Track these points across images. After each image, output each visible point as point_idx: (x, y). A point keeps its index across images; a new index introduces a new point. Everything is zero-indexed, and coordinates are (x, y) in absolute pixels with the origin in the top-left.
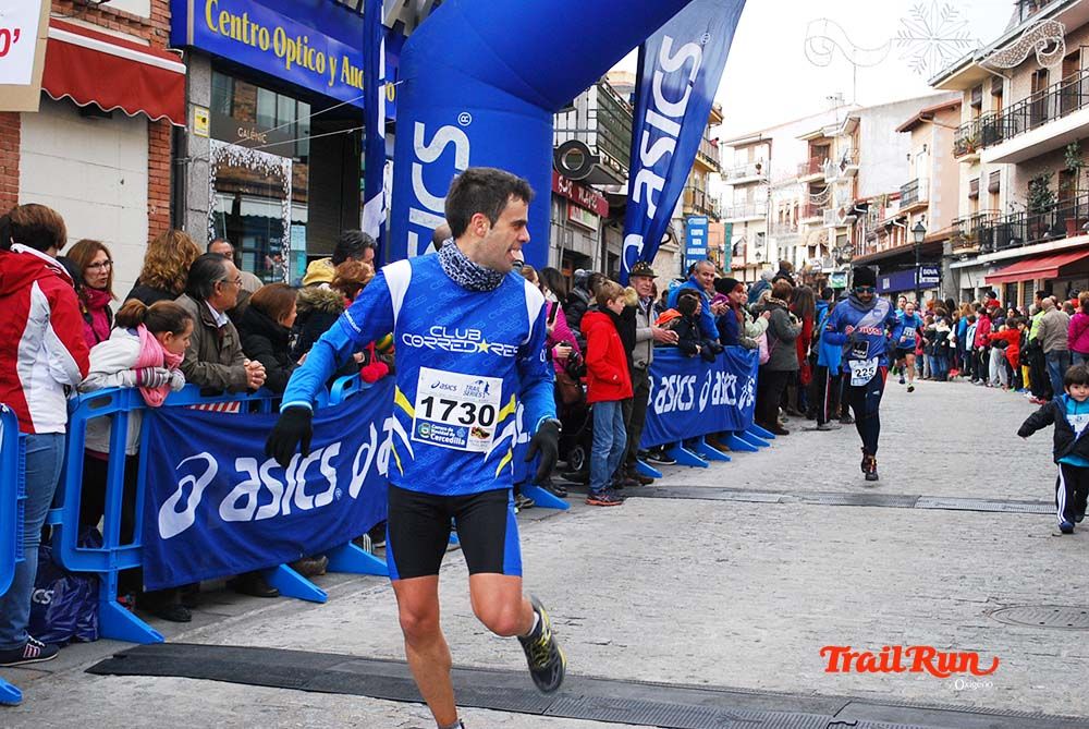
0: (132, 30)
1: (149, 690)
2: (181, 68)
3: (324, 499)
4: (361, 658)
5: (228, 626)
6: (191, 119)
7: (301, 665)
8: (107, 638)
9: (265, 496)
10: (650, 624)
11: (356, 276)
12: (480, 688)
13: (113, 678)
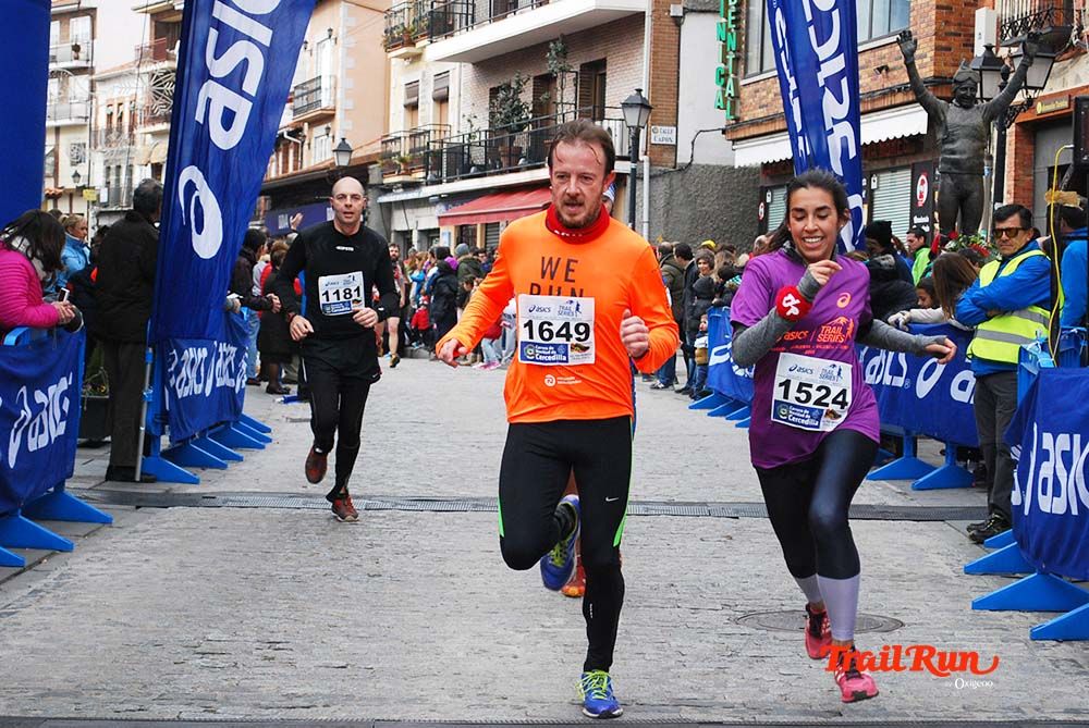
10: (372, 646)
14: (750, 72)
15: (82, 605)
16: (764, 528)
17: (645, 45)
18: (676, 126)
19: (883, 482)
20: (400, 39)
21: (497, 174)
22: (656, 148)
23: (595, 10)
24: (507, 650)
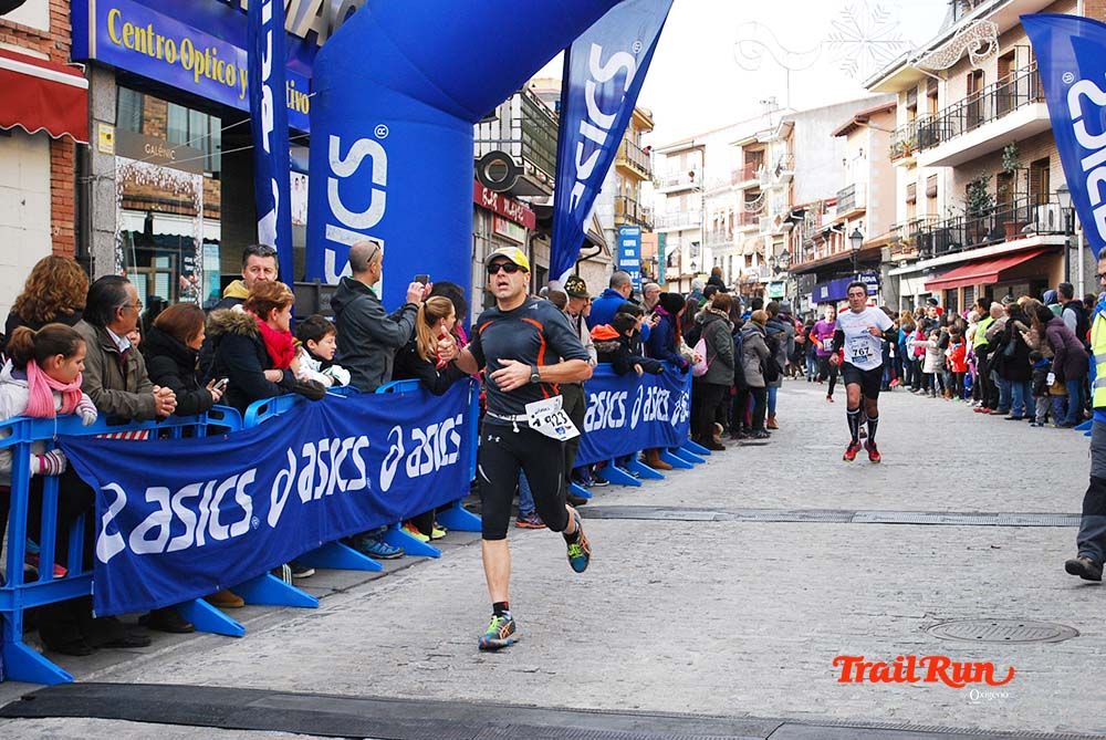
0: (31, 44)
1: (58, 733)
2: (83, 83)
3: (240, 529)
4: (281, 693)
5: (141, 664)
6: (94, 138)
7: (219, 701)
8: (15, 680)
9: (178, 527)
10: (579, 650)
11: (270, 294)
12: (403, 720)
13: (22, 722)
20: (902, 152)
23: (1037, 120)
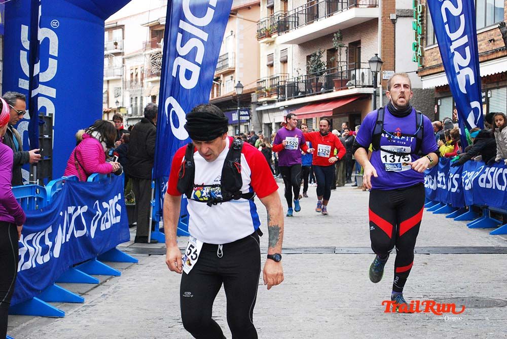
14: (428, 44)
15: (126, 301)
16: (442, 259)
17: (379, 33)
18: (394, 70)
19: (498, 236)
20: (264, 34)
21: (311, 95)
22: (385, 81)
23: (355, 18)
24: (322, 318)
